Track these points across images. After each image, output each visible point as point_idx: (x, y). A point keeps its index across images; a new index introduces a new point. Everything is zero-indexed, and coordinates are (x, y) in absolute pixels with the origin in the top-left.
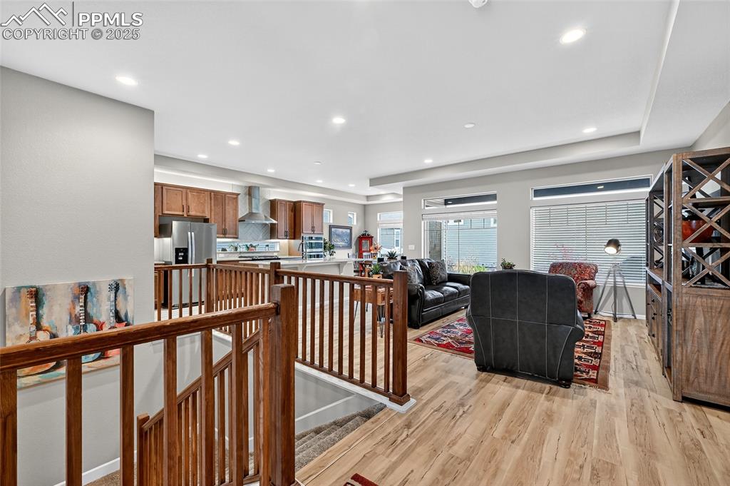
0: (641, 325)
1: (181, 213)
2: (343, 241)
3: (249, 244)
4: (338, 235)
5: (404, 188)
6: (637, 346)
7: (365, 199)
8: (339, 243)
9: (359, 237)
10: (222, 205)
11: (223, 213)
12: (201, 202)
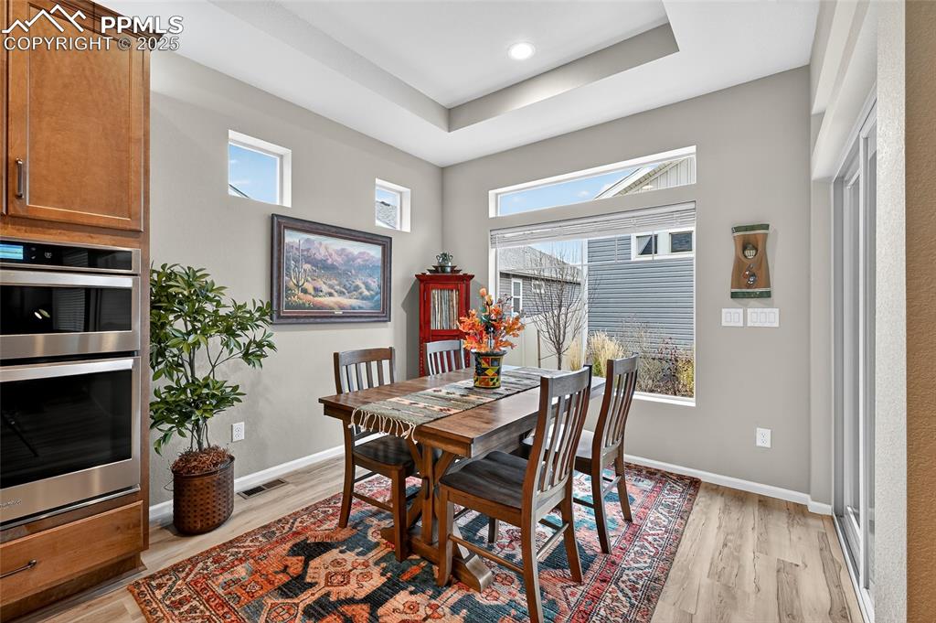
2: (349, 291)
8: (327, 300)
9: (421, 279)
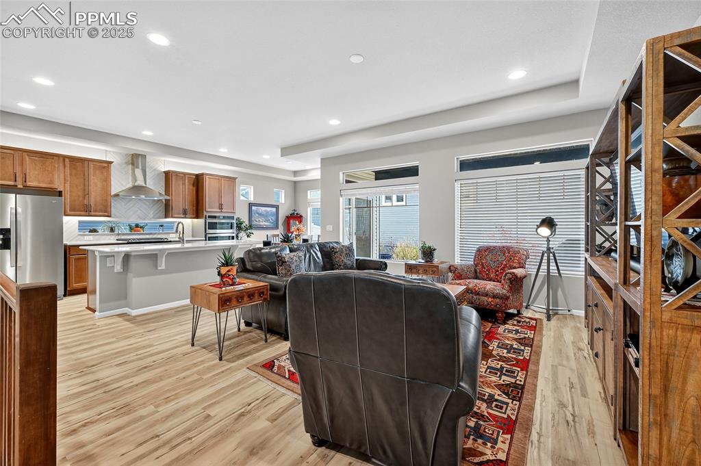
0: (578, 325)
1: (12, 183)
2: (267, 221)
3: (133, 225)
4: (261, 215)
5: (321, 159)
6: (574, 368)
7: (292, 174)
8: (262, 223)
9: (287, 217)
10: (84, 175)
11: (84, 185)
12: (47, 169)
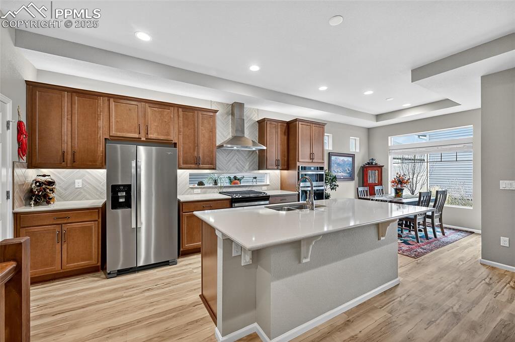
1: (136, 136)
2: (344, 171)
3: (232, 177)
4: (339, 164)
7: (374, 118)
8: (339, 174)
9: (363, 167)
10: (194, 125)
11: (194, 136)
12: (165, 120)
